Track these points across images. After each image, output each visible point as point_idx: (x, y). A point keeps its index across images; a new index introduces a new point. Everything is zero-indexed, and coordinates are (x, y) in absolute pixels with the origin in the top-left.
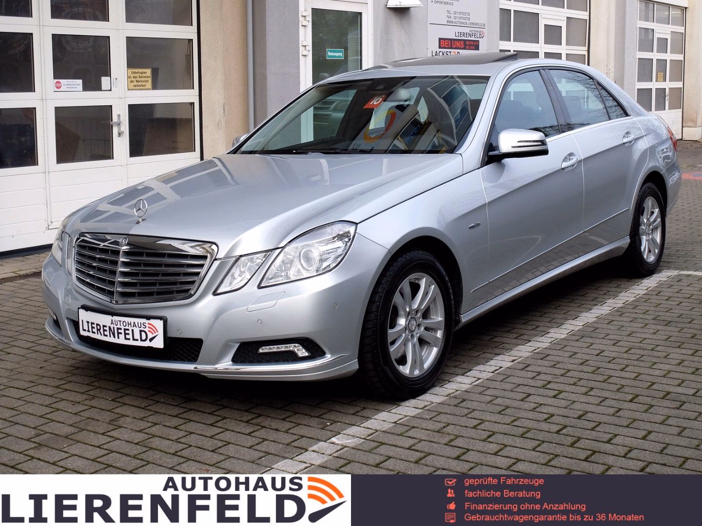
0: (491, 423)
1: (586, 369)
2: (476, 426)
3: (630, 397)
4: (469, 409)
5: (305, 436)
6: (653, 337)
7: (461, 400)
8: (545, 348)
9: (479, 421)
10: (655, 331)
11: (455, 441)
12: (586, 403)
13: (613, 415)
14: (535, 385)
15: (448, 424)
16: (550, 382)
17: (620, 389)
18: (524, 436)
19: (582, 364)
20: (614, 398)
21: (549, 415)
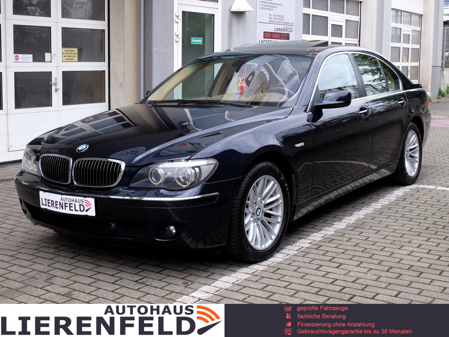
0: (296, 284)
1: (357, 249)
2: (286, 287)
3: (387, 268)
4: (282, 275)
5: (174, 291)
6: (401, 229)
7: (277, 269)
8: (331, 235)
9: (288, 283)
10: (403, 225)
11: (273, 296)
12: (358, 272)
13: (376, 280)
14: (325, 260)
15: (269, 285)
16: (334, 258)
17: (380, 263)
18: (317, 294)
19: (355, 246)
20: (377, 269)
21: (334, 280)
